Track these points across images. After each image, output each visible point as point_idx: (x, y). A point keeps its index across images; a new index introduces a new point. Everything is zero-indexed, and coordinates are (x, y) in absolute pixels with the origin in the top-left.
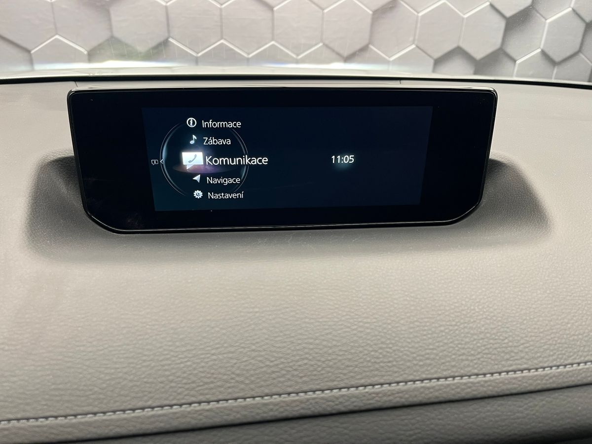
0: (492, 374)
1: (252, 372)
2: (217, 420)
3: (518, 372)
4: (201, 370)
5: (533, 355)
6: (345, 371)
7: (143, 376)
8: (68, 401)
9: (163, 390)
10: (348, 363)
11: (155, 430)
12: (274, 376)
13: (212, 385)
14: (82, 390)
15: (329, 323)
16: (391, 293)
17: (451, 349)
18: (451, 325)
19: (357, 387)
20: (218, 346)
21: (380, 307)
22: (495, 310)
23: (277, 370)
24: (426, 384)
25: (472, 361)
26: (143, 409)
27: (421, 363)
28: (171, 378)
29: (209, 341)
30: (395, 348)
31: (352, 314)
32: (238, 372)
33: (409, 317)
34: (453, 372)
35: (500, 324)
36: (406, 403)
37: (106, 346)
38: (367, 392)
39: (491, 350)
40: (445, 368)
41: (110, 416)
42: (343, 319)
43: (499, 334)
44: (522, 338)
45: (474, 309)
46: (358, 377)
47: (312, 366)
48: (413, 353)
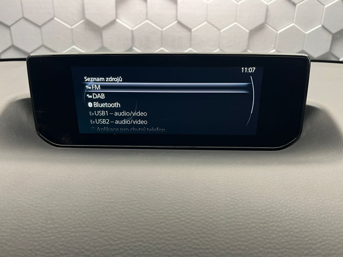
1: (98, 249)
4: (60, 243)
10: (173, 247)
12: (114, 253)
15: (165, 214)
16: (216, 194)
17: (259, 243)
18: (261, 223)
20: (77, 226)
21: (206, 204)
22: (299, 213)
23: (117, 248)
27: (233, 252)
28: (38, 247)
29: (72, 221)
30: (213, 238)
31: (184, 209)
32: (87, 247)
33: (228, 214)
35: (303, 224)
39: (293, 246)
42: (176, 212)
43: (301, 233)
44: (320, 237)
45: (282, 211)
47: (145, 247)
48: (228, 243)
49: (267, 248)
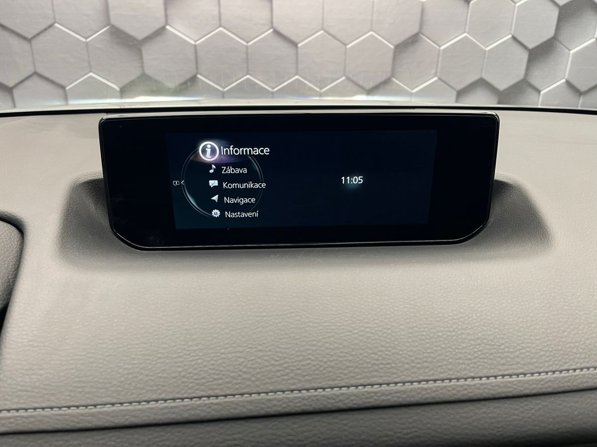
0: (488, 377)
1: (258, 370)
2: (225, 413)
3: (513, 376)
4: (211, 367)
5: (529, 361)
6: (346, 372)
7: (158, 371)
8: (89, 393)
9: (176, 384)
10: (348, 364)
11: (167, 421)
12: (278, 374)
13: (220, 382)
14: (103, 383)
15: (332, 327)
16: (392, 301)
17: (448, 354)
18: (449, 331)
19: (357, 387)
20: (227, 346)
21: (381, 313)
22: (492, 317)
23: (281, 369)
24: (423, 385)
25: (468, 365)
26: (157, 401)
27: (419, 366)
28: (183, 374)
29: (219, 341)
30: (393, 351)
31: (354, 320)
32: (245, 370)
33: (408, 323)
34: (449, 374)
35: (497, 330)
36: (404, 403)
37: (125, 344)
38: (366, 391)
39: (487, 355)
40: (442, 371)
41: (126, 407)
42: (345, 323)
43: (496, 340)
44: (518, 344)
45: (472, 317)
46: (357, 377)
47: (314, 365)
48: (411, 356)
49: (457, 359)
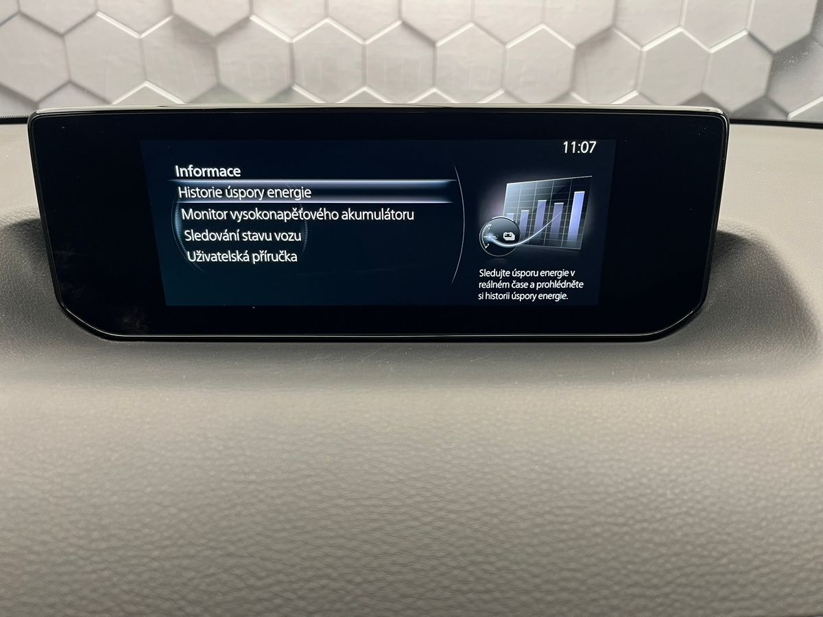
1: (219, 598)
4: (126, 587)
6: (397, 606)
10: (404, 590)
12: (259, 607)
15: (382, 509)
16: (507, 456)
17: (612, 573)
18: (616, 525)
20: (166, 543)
21: (482, 482)
22: (706, 497)
23: (266, 596)
25: (652, 598)
27: (550, 598)
28: (69, 598)
29: (153, 531)
30: (499, 564)
31: (428, 494)
32: (193, 596)
33: (535, 505)
35: (714, 525)
39: (692, 578)
42: (410, 501)
43: (711, 546)
44: (756, 556)
45: (664, 495)
47: (335, 591)
48: (535, 576)
49: (630, 586)
